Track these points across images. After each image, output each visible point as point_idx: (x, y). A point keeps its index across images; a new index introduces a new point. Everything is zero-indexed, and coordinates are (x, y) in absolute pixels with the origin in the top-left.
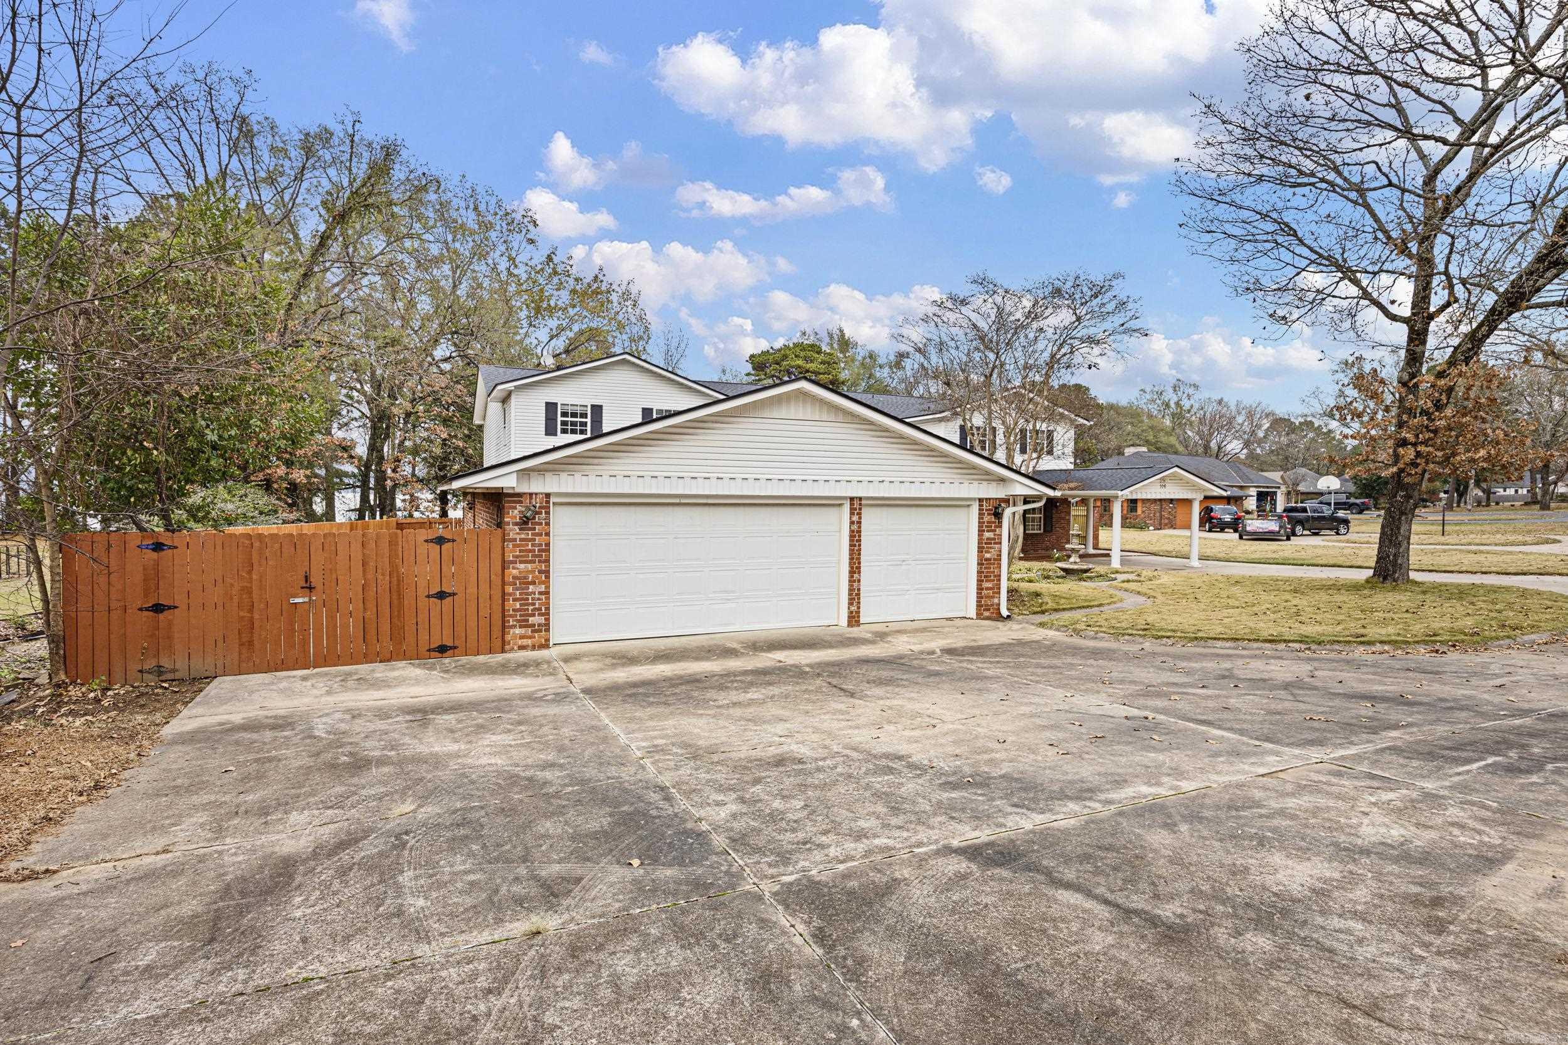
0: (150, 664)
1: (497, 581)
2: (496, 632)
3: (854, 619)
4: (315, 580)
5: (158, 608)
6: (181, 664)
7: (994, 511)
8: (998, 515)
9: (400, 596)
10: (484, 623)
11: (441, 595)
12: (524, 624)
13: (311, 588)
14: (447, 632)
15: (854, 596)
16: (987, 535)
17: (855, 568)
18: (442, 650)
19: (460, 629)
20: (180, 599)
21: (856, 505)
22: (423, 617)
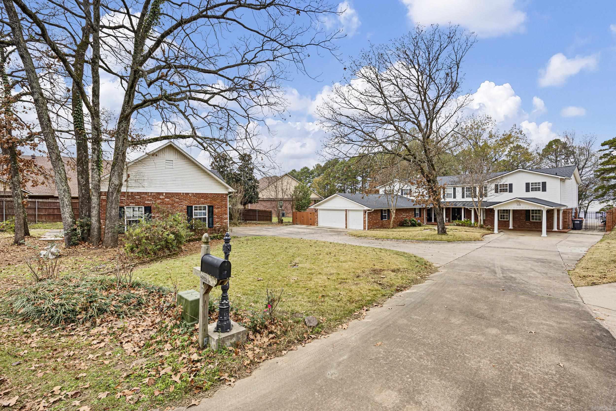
3: (346, 227)
7: (365, 212)
11: (310, 219)
13: (303, 217)
15: (346, 224)
16: (364, 216)
17: (346, 220)
19: (312, 223)
21: (346, 211)
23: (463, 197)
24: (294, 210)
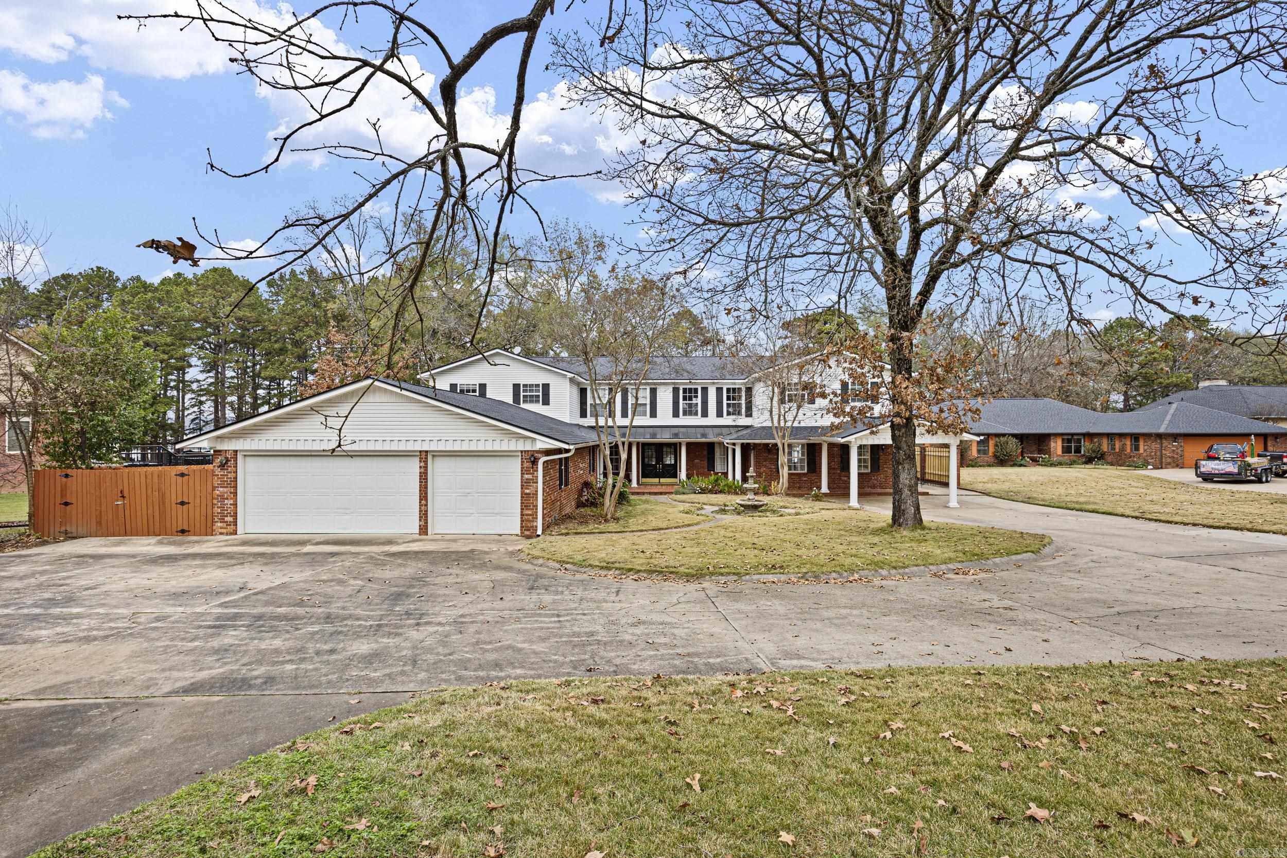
0: (63, 529)
1: (209, 497)
2: (209, 524)
3: (424, 530)
4: (126, 494)
5: (66, 504)
6: (74, 530)
7: (531, 459)
8: (534, 462)
9: (164, 503)
10: (203, 518)
11: (182, 503)
12: (222, 521)
13: (123, 497)
14: (185, 523)
15: (424, 515)
16: (526, 476)
17: (423, 496)
18: (183, 532)
19: (192, 522)
20: (74, 501)
21: (424, 456)
22: (174, 513)
23: (676, 414)
24: (40, 461)
